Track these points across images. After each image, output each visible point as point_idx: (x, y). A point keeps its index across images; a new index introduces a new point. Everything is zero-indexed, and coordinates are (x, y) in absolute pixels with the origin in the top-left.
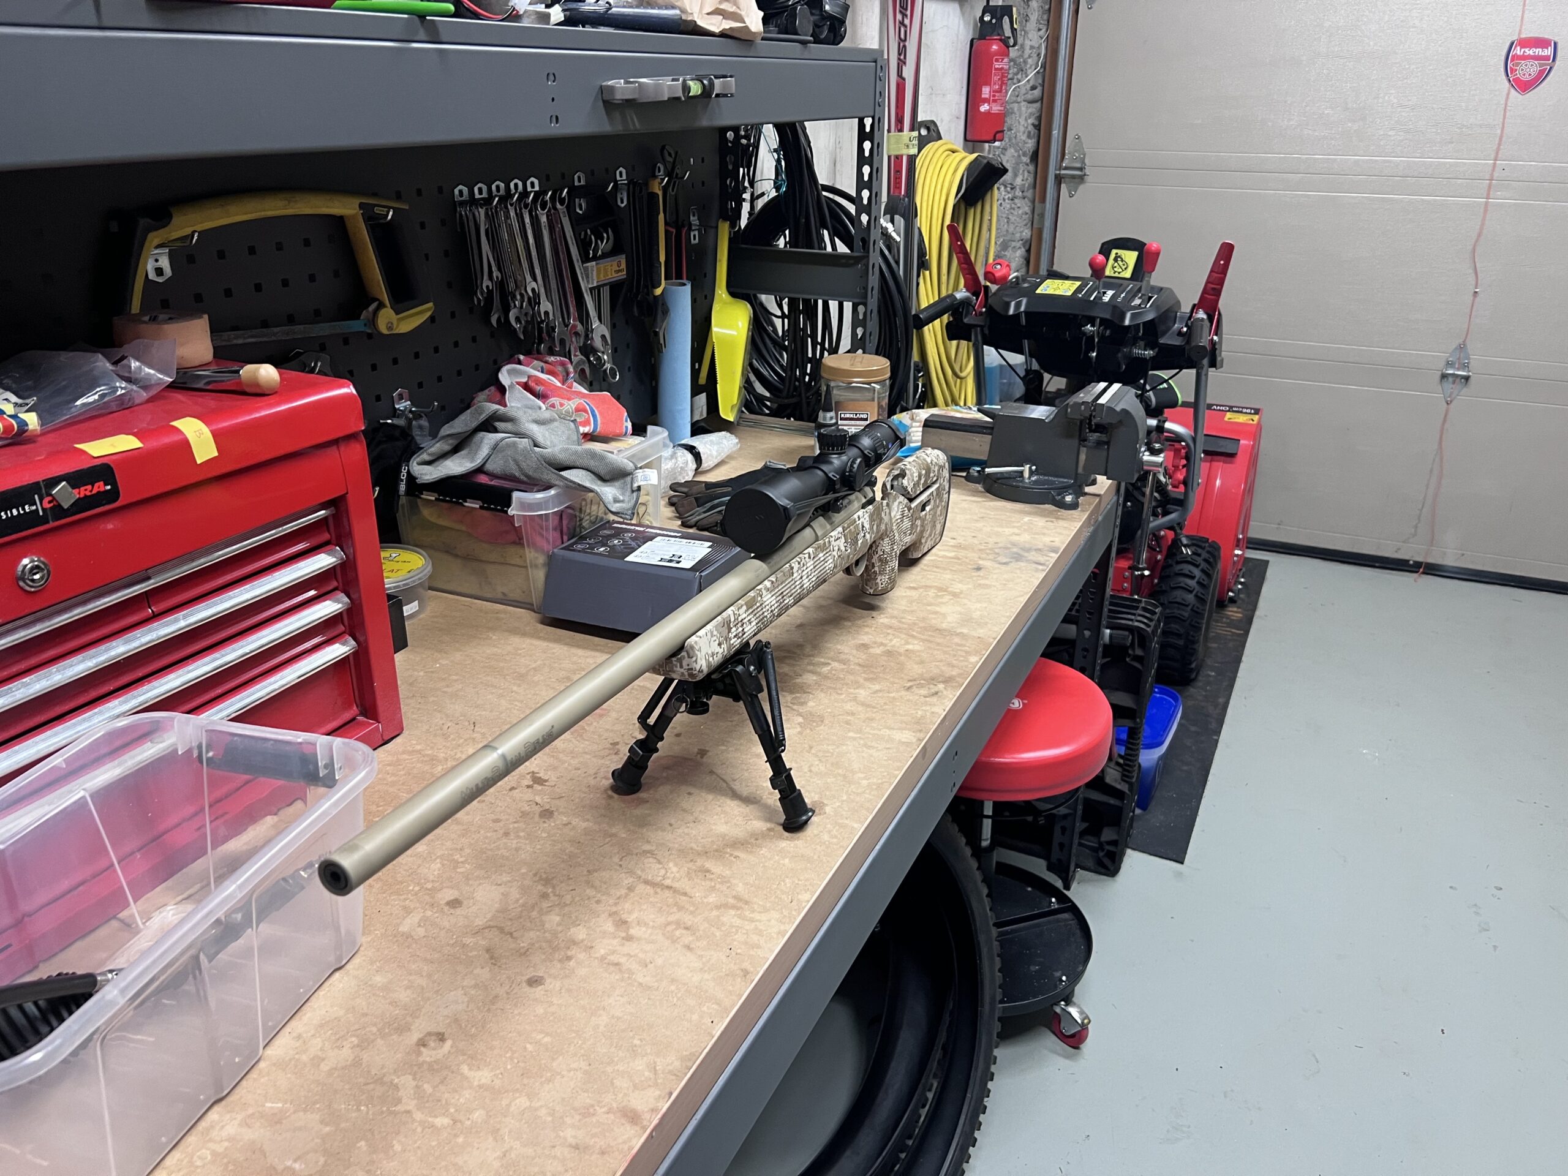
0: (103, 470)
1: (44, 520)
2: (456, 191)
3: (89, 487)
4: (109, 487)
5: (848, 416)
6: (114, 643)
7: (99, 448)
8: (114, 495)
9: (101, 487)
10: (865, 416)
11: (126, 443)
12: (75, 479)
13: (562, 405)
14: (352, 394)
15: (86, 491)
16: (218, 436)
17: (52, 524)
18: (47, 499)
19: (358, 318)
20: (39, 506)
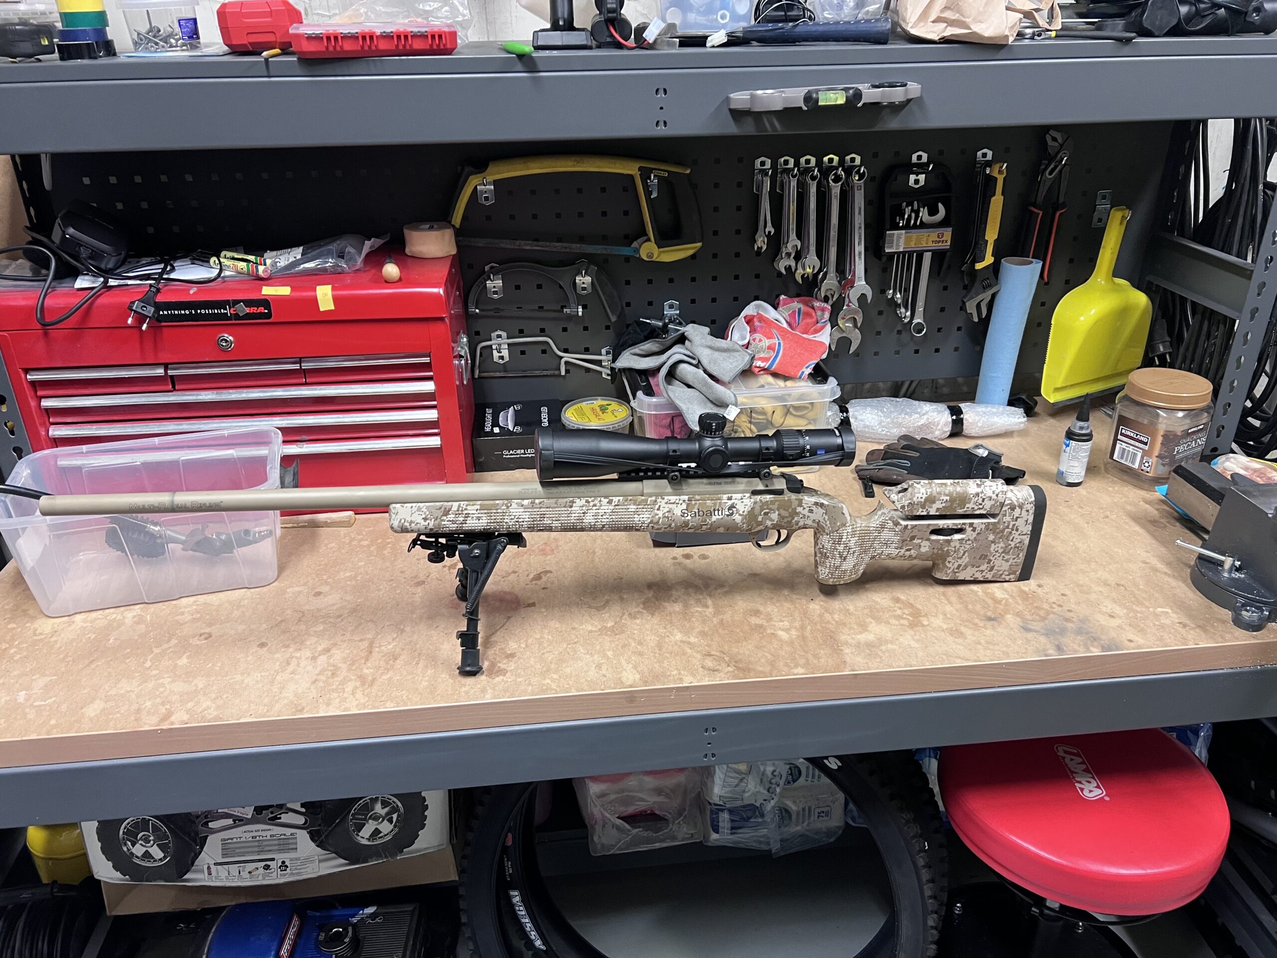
0: (265, 302)
1: (230, 319)
2: (758, 162)
3: (256, 308)
4: (266, 311)
5: (1128, 433)
6: (279, 389)
7: (268, 291)
8: (269, 316)
9: (262, 310)
10: (1145, 440)
11: (285, 291)
12: (249, 303)
13: (760, 340)
14: (439, 293)
15: (254, 310)
16: (336, 299)
17: (234, 322)
18: (232, 309)
19: (630, 245)
20: (228, 311)
